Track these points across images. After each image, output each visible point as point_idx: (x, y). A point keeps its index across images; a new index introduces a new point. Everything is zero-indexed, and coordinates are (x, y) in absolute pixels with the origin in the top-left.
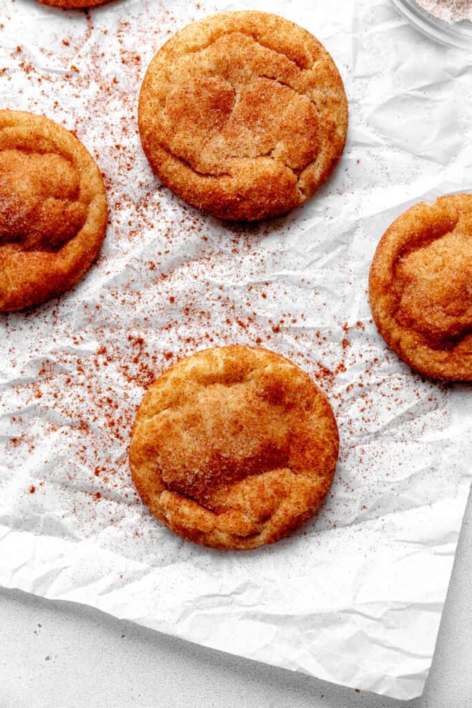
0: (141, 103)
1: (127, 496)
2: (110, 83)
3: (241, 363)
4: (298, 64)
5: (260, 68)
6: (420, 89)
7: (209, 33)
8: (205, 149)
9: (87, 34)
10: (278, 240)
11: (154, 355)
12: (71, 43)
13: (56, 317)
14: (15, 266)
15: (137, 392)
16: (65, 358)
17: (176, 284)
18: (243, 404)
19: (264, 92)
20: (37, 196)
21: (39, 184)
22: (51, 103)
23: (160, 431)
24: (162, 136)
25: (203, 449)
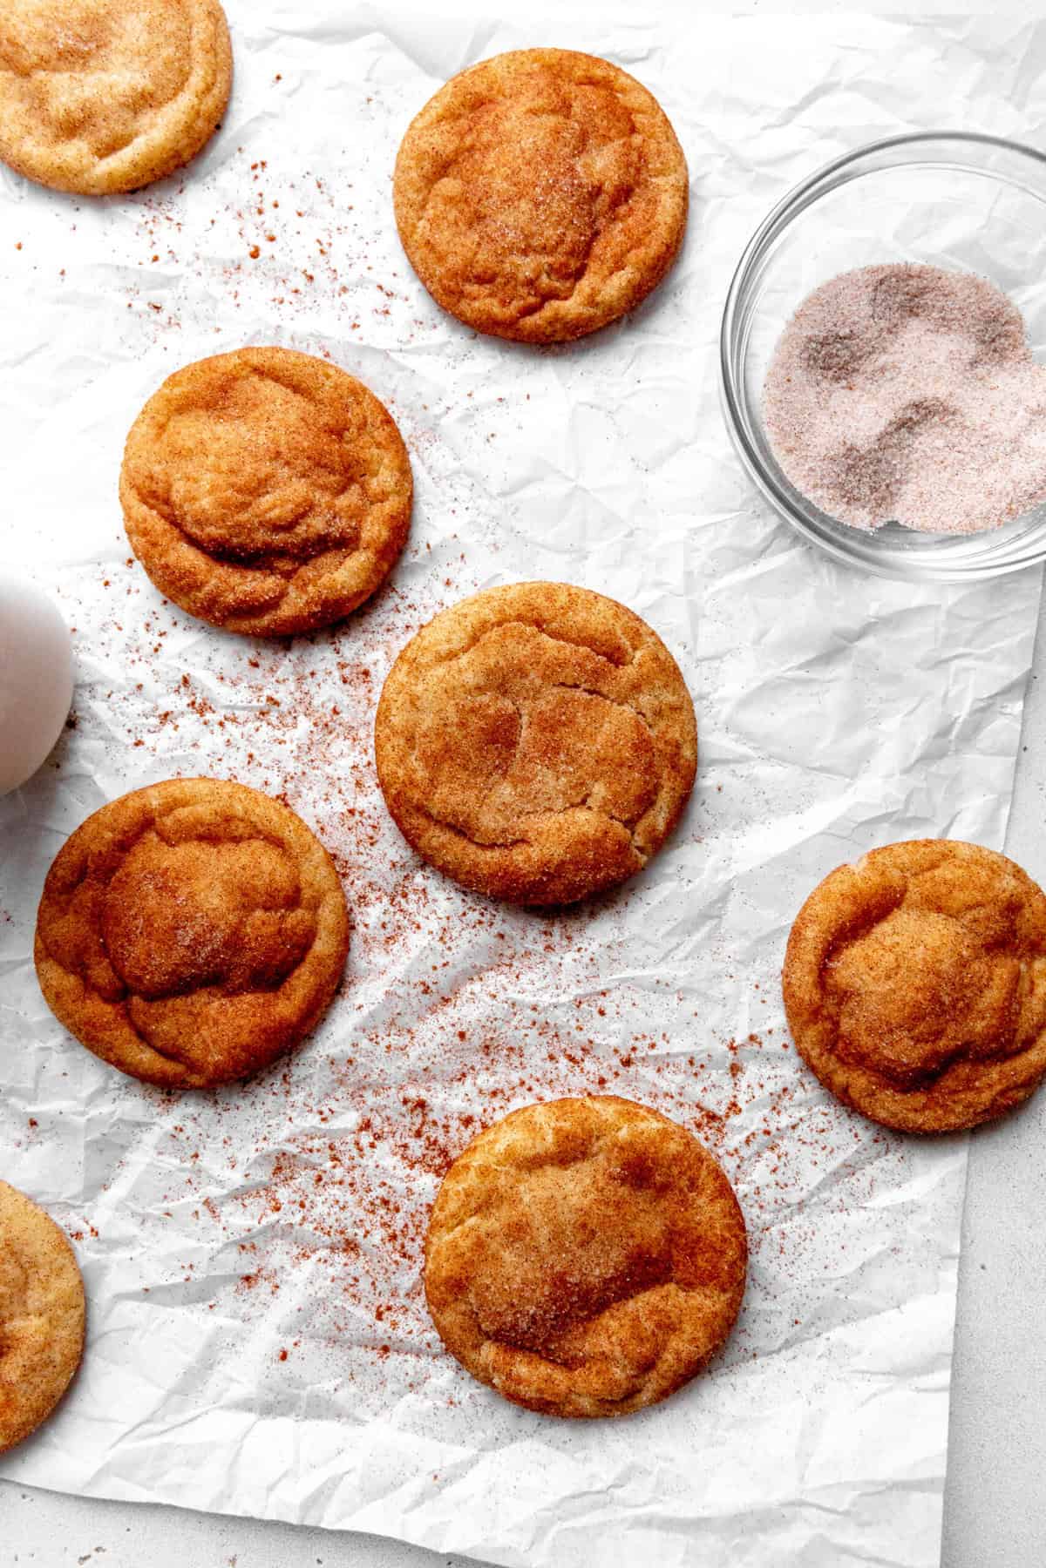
0: (379, 747)
1: (429, 1345)
2: (328, 715)
3: (579, 1130)
4: (610, 658)
5: (553, 673)
6: (800, 667)
7: (469, 629)
8: (484, 808)
10: (612, 924)
11: (444, 1121)
12: (263, 663)
13: (289, 1083)
14: (216, 1023)
15: (426, 1183)
16: (309, 1144)
17: (465, 1010)
18: (592, 1196)
19: (563, 710)
20: (236, 913)
21: (238, 893)
22: (242, 757)
23: (469, 1254)
24: (416, 796)
25: (538, 1275)
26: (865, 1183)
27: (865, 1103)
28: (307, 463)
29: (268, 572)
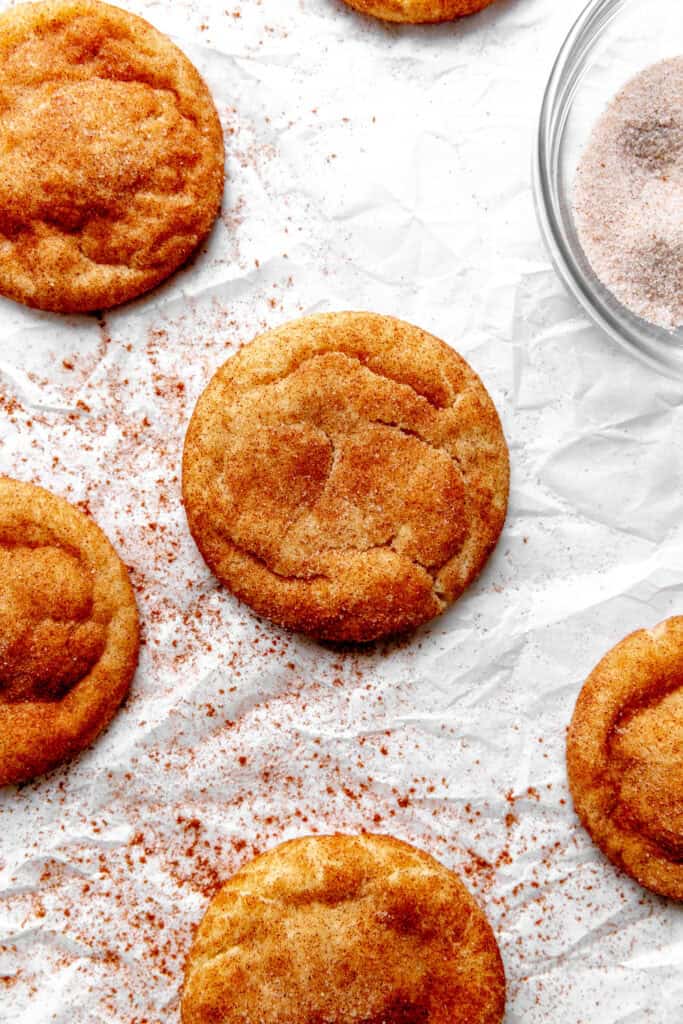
0: (186, 466)
2: (138, 426)
3: (350, 872)
4: (431, 401)
5: (370, 407)
7: (290, 354)
8: (287, 539)
9: (101, 351)
10: (404, 666)
11: (217, 844)
12: (77, 366)
13: (65, 792)
15: (193, 902)
16: (80, 854)
17: (248, 736)
18: (356, 938)
19: (378, 448)
21: (28, 602)
22: (49, 460)
23: (227, 985)
24: (219, 519)
25: (295, 1011)
26: (625, 942)
27: (637, 869)
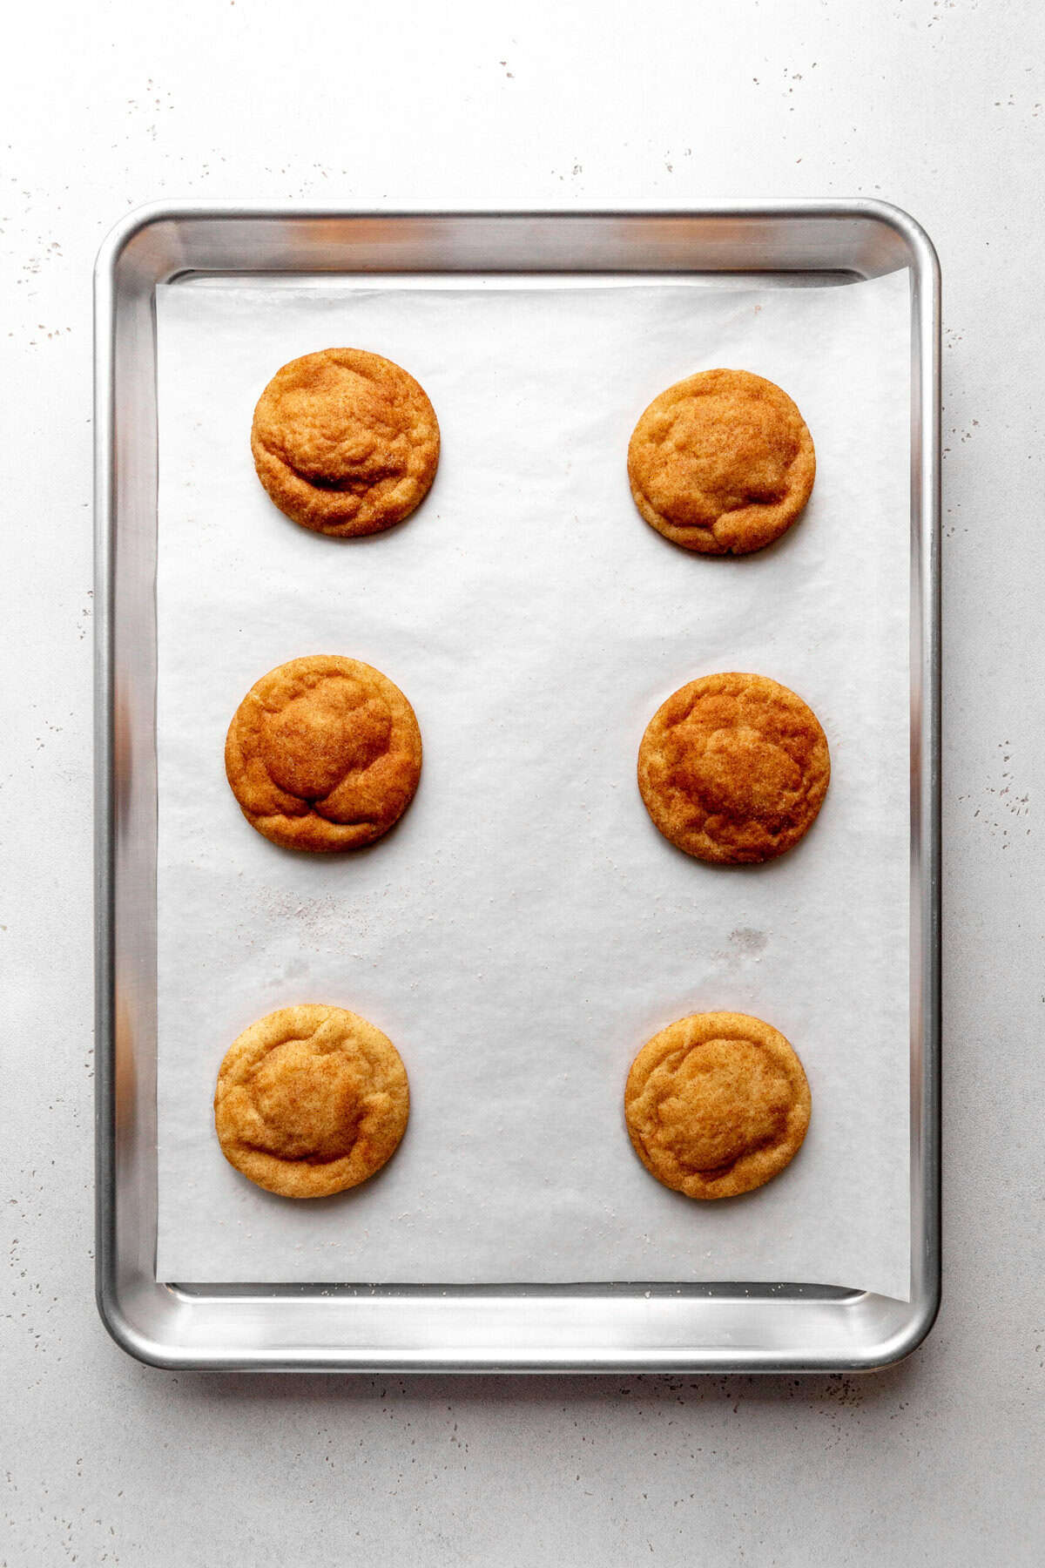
28: (371, 419)
29: (347, 493)
